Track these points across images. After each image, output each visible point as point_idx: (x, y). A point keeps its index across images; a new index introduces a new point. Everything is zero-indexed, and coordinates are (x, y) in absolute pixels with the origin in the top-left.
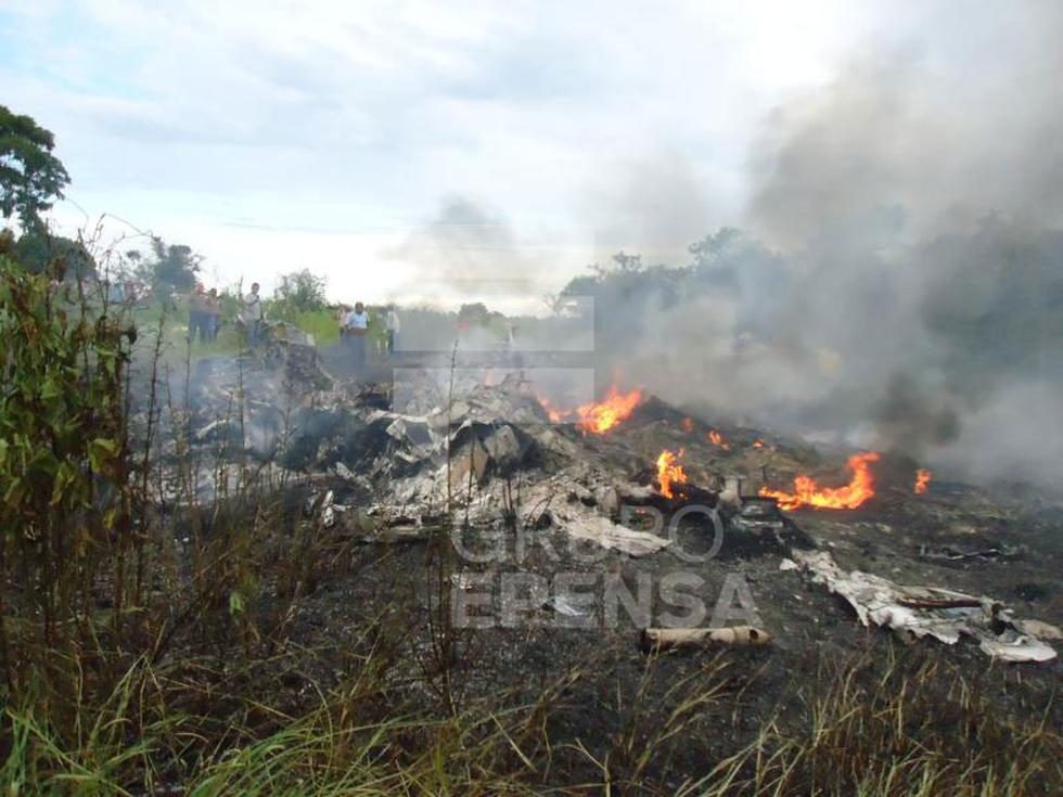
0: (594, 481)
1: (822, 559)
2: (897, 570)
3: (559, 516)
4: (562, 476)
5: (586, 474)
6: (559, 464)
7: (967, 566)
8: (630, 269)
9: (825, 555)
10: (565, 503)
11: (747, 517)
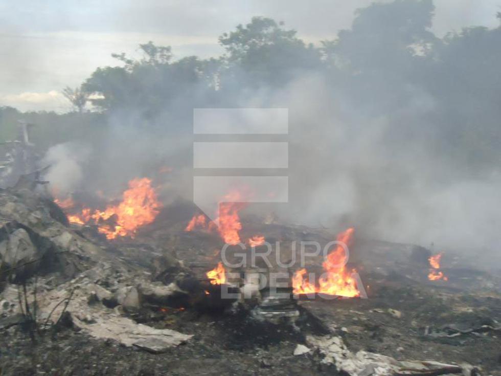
0: (116, 282)
1: (334, 343)
2: (401, 348)
3: (78, 317)
4: (82, 278)
5: (108, 275)
6: (79, 267)
7: (462, 342)
8: (160, 61)
9: (337, 340)
10: (85, 306)
11: (265, 308)
